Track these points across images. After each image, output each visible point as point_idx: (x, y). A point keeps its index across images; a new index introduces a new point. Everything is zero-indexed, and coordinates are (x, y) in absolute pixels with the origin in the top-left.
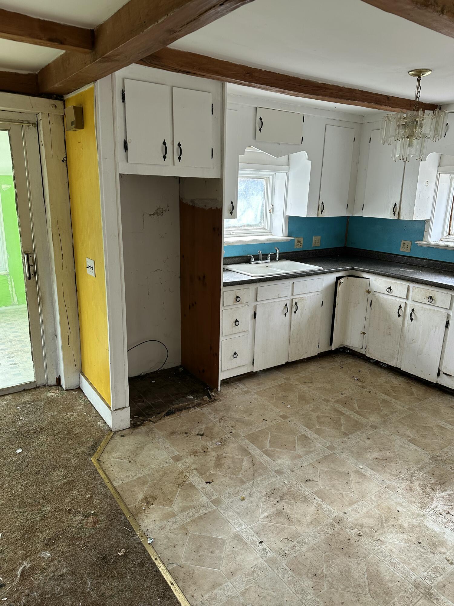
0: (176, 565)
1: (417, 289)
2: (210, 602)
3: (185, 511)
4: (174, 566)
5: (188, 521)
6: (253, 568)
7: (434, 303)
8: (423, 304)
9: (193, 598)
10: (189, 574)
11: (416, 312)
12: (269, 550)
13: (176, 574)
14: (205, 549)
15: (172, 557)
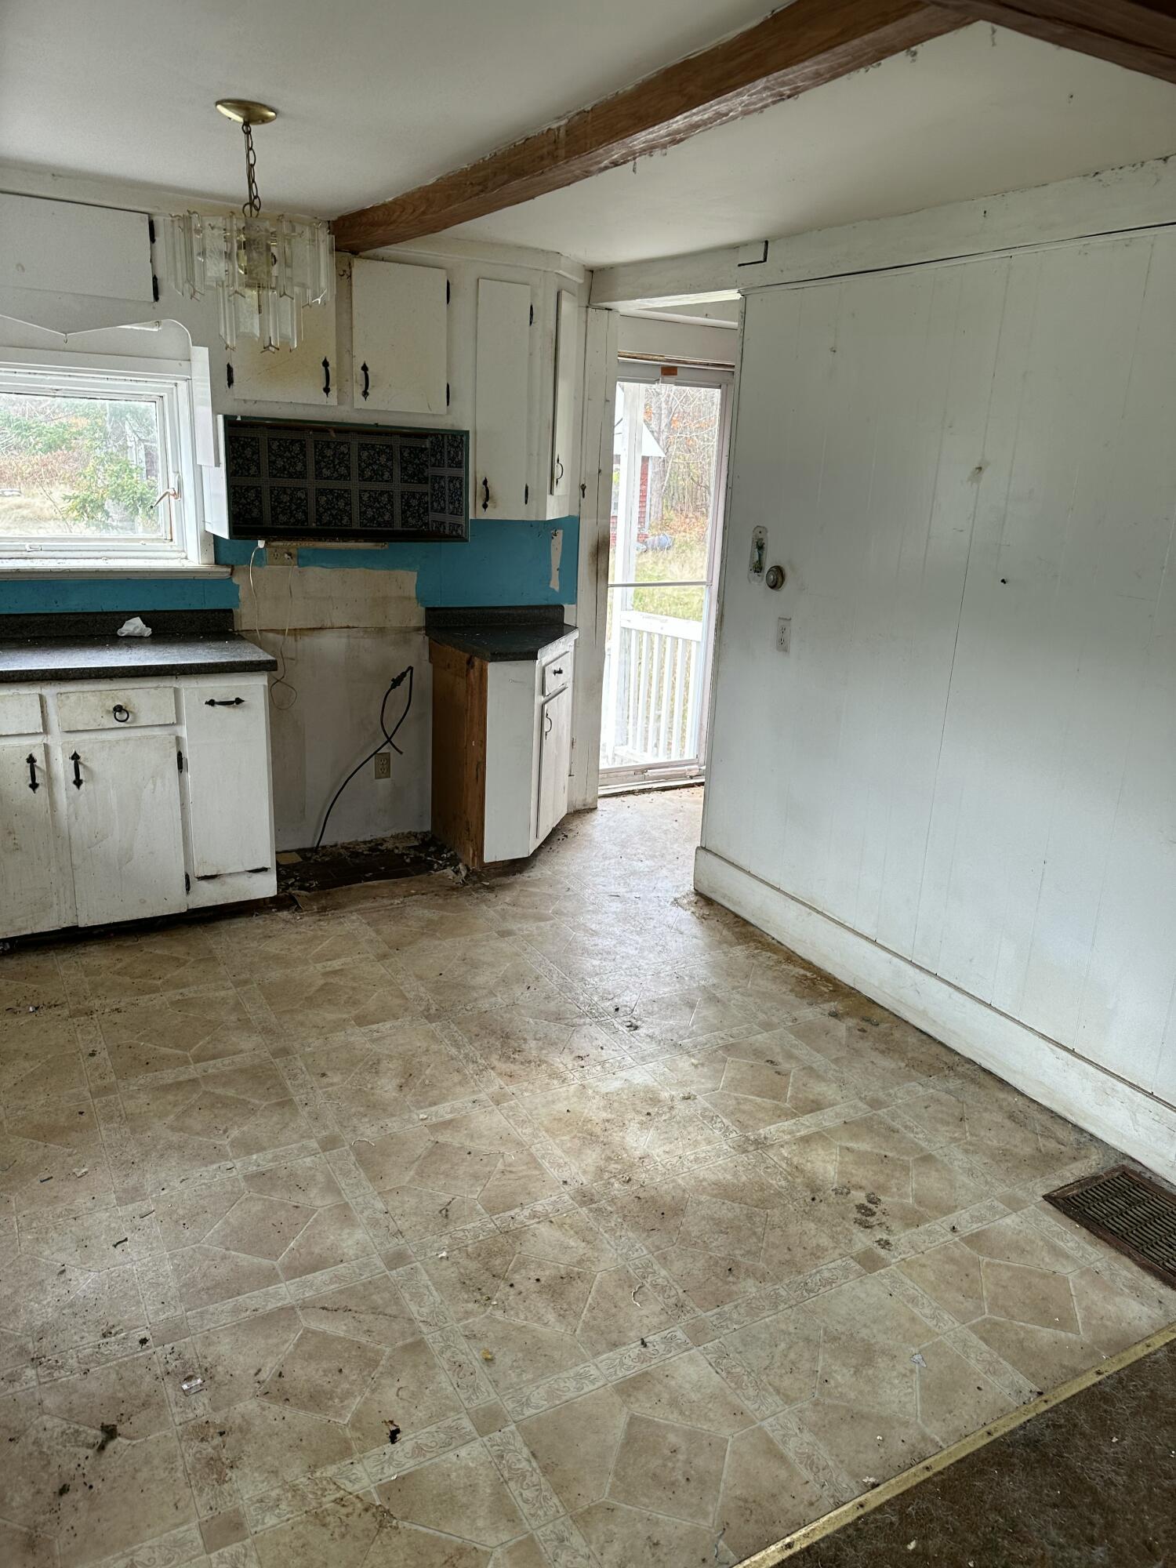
0: (721, 1543)
1: (73, 698)
2: (821, 1468)
3: (515, 1511)
4: (725, 1547)
5: (558, 1504)
6: (719, 1371)
7: (134, 721)
8: (100, 732)
9: (816, 1504)
10: (746, 1509)
11: (86, 759)
12: (668, 1331)
13: (751, 1540)
14: (665, 1466)
15: (694, 1552)
